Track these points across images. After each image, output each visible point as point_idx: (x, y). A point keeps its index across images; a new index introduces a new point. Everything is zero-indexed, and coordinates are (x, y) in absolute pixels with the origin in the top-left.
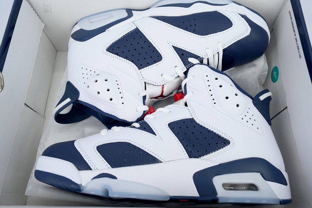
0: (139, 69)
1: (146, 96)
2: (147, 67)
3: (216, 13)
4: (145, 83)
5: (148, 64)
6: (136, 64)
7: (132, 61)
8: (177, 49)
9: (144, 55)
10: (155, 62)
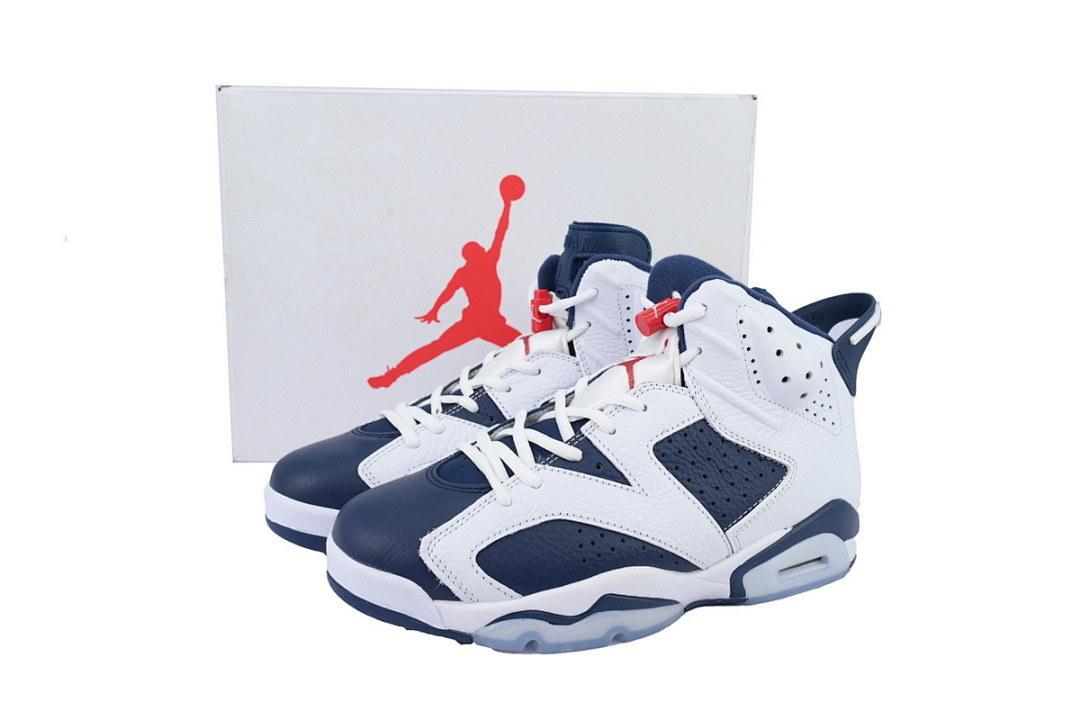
0: (704, 420)
1: (681, 352)
2: (688, 427)
3: (525, 590)
4: (683, 384)
5: (684, 433)
6: (713, 434)
7: (723, 440)
8: (620, 478)
9: (700, 459)
10: (669, 439)
